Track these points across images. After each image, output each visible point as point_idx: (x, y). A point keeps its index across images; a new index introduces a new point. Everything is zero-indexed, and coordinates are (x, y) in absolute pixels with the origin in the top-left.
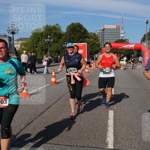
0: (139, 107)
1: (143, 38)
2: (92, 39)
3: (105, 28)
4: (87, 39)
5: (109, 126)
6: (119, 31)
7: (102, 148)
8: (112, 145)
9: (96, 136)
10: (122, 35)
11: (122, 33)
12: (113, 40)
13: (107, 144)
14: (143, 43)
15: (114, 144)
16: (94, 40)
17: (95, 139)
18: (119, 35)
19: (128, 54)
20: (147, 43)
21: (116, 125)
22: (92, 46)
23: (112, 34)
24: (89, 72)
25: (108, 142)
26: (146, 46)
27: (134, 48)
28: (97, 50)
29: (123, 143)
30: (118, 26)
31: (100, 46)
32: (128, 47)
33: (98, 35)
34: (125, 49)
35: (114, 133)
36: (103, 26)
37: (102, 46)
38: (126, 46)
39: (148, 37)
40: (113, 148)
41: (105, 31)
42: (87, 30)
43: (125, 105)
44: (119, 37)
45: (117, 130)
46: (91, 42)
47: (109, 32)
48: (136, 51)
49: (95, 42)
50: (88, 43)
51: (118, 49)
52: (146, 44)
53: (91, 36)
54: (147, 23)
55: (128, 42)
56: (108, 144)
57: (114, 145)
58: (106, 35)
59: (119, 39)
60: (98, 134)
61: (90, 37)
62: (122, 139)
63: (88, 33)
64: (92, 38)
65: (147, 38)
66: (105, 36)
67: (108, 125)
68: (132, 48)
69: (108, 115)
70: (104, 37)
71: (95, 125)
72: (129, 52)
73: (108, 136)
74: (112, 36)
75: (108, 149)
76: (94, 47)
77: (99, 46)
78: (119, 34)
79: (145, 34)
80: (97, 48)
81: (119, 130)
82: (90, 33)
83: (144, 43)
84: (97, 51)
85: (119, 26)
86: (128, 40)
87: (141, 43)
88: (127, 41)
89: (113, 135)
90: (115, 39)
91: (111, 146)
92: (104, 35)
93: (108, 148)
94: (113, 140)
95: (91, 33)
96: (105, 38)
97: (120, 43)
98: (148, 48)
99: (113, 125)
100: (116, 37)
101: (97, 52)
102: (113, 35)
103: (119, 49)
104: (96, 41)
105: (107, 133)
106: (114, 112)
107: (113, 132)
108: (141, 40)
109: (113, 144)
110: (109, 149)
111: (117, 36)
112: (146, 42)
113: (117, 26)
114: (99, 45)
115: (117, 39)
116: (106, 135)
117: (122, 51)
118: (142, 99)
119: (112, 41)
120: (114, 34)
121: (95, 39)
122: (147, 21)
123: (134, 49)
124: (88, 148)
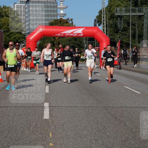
0: (93, 141)
1: (97, 17)
6: (55, 5)
10: (62, 12)
11: (61, 8)
14: (97, 25)
19: (72, 45)
24: (3, 80)
26: (104, 30)
27: (82, 34)
28: (17, 38)
32: (72, 33)
34: (68, 36)
38: (68, 32)
39: (106, 14)
43: (68, 139)
44: (57, 16)
48: (86, 39)
51: (54, 38)
52: (104, 27)
55: (72, 24)
59: (56, 18)
61: (3, 14)
65: (104, 17)
68: (78, 34)
72: (74, 41)
78: (55, 9)
79: (101, 10)
80: (18, 35)
82: (2, 7)
83: (99, 25)
86: (72, 20)
87: (95, 25)
88: (71, 22)
90: (50, 18)
95: (4, 7)
97: (57, 26)
98: (107, 34)
100: (51, 16)
103: (57, 36)
108: (95, 20)
111: (52, 13)
112: (104, 24)
115: (53, 18)
117: (62, 39)
118: (99, 126)
123: (83, 36)
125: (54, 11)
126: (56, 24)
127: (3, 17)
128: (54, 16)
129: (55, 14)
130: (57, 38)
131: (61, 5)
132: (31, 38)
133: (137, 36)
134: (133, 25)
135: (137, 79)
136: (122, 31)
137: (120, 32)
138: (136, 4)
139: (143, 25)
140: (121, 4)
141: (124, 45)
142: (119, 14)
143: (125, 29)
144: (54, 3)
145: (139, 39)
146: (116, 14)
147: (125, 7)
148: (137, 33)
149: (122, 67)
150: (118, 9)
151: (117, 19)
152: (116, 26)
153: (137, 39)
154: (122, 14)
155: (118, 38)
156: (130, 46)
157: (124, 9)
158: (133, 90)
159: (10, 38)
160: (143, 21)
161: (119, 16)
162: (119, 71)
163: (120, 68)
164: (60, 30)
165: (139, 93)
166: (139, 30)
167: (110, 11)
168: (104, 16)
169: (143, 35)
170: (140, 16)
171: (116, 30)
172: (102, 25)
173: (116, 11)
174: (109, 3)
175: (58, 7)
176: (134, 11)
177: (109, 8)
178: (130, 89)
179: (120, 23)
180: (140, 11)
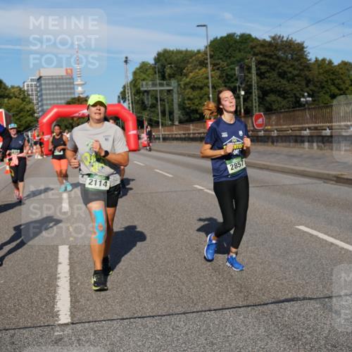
1: (121, 93)
2: (16, 99)
3: (42, 75)
4: (6, 100)
5: (59, 278)
6: (72, 81)
7: (48, 326)
8: (68, 316)
9: (32, 303)
10: (80, 89)
12: (61, 99)
13: (57, 316)
14: (122, 102)
15: (71, 313)
16: (21, 101)
17: (30, 310)
18: (74, 88)
20: (130, 101)
21: (74, 274)
22: (17, 115)
23: (59, 86)
25: (58, 311)
26: (129, 107)
28: (29, 122)
29: (91, 308)
30: (69, 71)
31: (34, 113)
33: (28, 91)
35: (71, 290)
36: (38, 72)
37: (40, 114)
39: (131, 89)
40: (70, 321)
41: (43, 82)
42: (4, 81)
44: (74, 93)
45: (77, 283)
46: (14, 106)
47: (53, 84)
49: (23, 105)
50: (8, 110)
51: (73, 118)
52: (129, 104)
53: (14, 94)
54: (126, 62)
56: (59, 315)
57: (72, 315)
58: (46, 89)
59: (73, 96)
60: (38, 299)
61: (11, 95)
62: (88, 300)
63: (6, 88)
64: (16, 97)
65: (128, 93)
66: (44, 92)
67: (58, 276)
69: (57, 255)
70: (41, 95)
71: (29, 282)
73: (58, 298)
74: (58, 91)
75: (59, 325)
76: (22, 116)
77: (32, 115)
78: (72, 86)
79: (125, 85)
80: (29, 118)
81: (81, 284)
82: (10, 87)
83: (124, 102)
84: (29, 124)
85: (71, 70)
87: (119, 102)
89: (68, 294)
90: (66, 96)
91: (64, 318)
92: (41, 90)
93: (60, 322)
94: (68, 305)
95: (13, 87)
96: (44, 97)
97: (75, 105)
98: (133, 112)
99: (67, 275)
100: (67, 94)
101: (29, 127)
102: (60, 89)
103: (75, 117)
104: (25, 103)
105: (55, 292)
106: (69, 248)
107: (68, 288)
108: (119, 97)
109: (69, 313)
110: (62, 325)
111: (69, 91)
113: (67, 70)
114: (32, 113)
115: (69, 96)
116: (54, 298)
119: (59, 102)
120: (61, 86)
121: (23, 100)
122: (126, 58)
124: (16, 331)
125: (71, 88)
126: (74, 103)
127: (11, 98)
128: (71, 93)
129: (72, 91)
130: (75, 119)
131: (78, 81)
132: (45, 120)
133: (167, 113)
134: (162, 100)
135: (168, 161)
136: (151, 107)
137: (148, 109)
138: (163, 78)
139: (173, 100)
140: (147, 78)
141: (153, 124)
142: (146, 89)
143: (154, 106)
144: (70, 79)
145: (170, 116)
146: (142, 89)
147: (151, 80)
148: (167, 109)
149: (152, 148)
150: (144, 83)
151: (143, 95)
152: (143, 103)
153: (167, 116)
154: (149, 89)
155: (145, 115)
156: (160, 124)
157: (150, 83)
158: (164, 173)
159: (20, 122)
160: (172, 96)
161: (146, 91)
162: (149, 153)
163: (150, 150)
164: (77, 109)
165: (170, 176)
166: (169, 107)
167: (135, 86)
168: (128, 91)
169: (173, 112)
170: (169, 91)
171: (144, 107)
172: (127, 102)
173: (142, 85)
174: (134, 77)
175: (76, 83)
176: (161, 85)
177: (134, 83)
178: (161, 172)
179: (148, 99)
180: (168, 85)
